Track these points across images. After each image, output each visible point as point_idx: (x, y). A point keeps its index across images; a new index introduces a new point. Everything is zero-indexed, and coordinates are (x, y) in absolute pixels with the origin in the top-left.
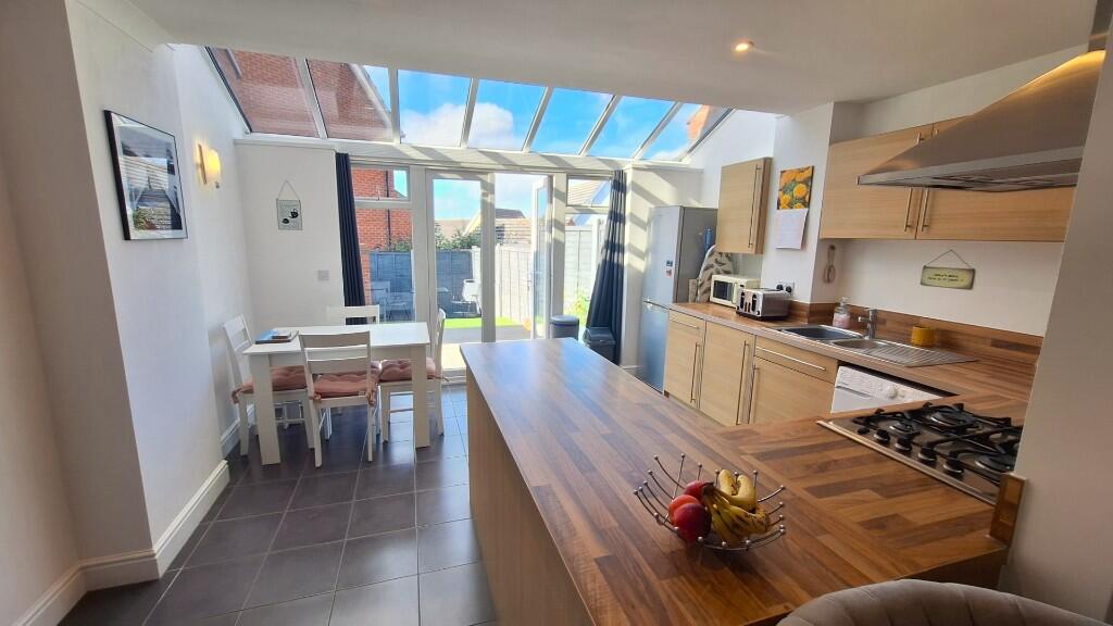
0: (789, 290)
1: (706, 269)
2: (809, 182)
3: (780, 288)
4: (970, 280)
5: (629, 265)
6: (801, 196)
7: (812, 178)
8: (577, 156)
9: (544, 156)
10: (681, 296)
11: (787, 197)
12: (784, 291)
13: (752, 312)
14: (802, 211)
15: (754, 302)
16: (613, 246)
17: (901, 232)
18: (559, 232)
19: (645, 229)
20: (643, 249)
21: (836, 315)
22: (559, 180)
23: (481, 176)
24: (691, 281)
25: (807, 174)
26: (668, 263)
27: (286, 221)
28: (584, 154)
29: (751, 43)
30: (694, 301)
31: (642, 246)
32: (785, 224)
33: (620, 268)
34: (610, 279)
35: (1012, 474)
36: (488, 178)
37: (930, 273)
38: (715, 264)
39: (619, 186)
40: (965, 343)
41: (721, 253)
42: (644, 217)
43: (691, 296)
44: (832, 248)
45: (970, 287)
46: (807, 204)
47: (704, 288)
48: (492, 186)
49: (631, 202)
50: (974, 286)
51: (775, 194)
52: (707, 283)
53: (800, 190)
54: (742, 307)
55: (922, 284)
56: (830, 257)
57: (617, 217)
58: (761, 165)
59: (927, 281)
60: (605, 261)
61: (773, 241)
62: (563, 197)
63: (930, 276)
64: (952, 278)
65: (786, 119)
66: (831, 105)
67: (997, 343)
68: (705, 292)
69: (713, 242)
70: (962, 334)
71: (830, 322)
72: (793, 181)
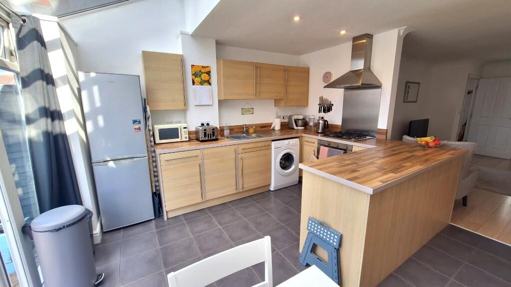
0: (208, 124)
6: (206, 80)
7: (210, 71)
11: (198, 79)
12: (205, 125)
13: (212, 138)
14: (207, 87)
15: (214, 132)
25: (208, 69)
26: (136, 122)
46: (210, 84)
50: (254, 113)
51: (189, 76)
53: (204, 77)
55: (242, 114)
58: (182, 58)
61: (192, 101)
63: (244, 111)
64: (249, 111)
65: (188, 37)
66: (214, 40)
72: (200, 71)
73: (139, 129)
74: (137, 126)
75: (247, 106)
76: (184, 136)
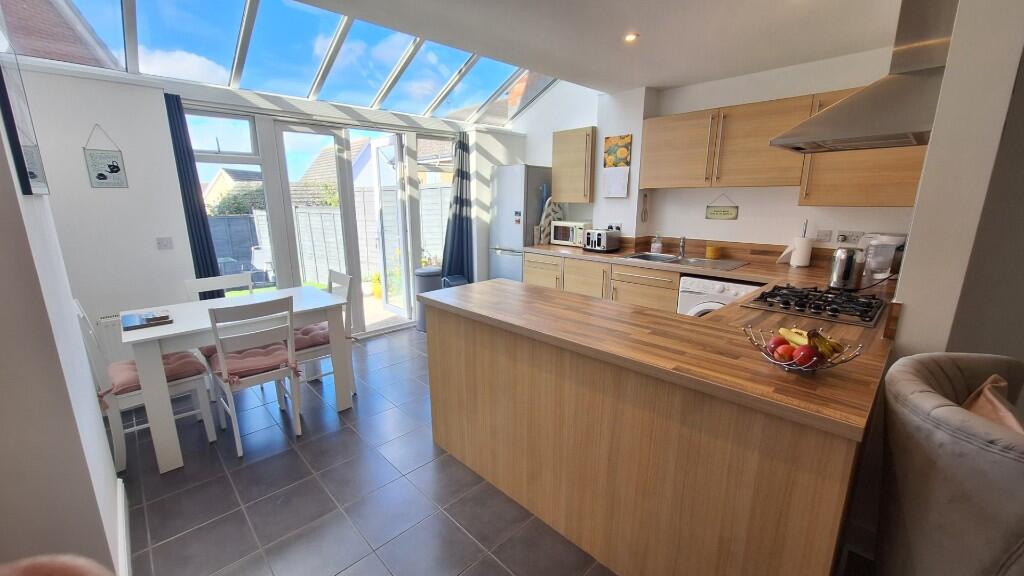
0: (618, 228)
1: (546, 217)
2: (629, 146)
3: (611, 228)
4: (734, 213)
5: (477, 218)
6: (623, 157)
7: (631, 143)
8: (424, 117)
9: (395, 115)
10: (529, 242)
11: (611, 159)
12: (614, 229)
13: (598, 248)
14: (623, 169)
15: (599, 240)
16: (462, 201)
17: (702, 182)
18: (413, 189)
19: (489, 186)
20: (488, 204)
21: (653, 245)
22: (408, 139)
23: (336, 132)
24: (536, 227)
25: (628, 140)
26: (516, 213)
27: (101, 177)
28: (428, 115)
29: (638, 35)
30: (539, 244)
31: (487, 200)
32: (611, 179)
33: (468, 220)
34: (460, 231)
35: (894, 301)
36: (343, 133)
37: (712, 210)
38: (552, 213)
39: (463, 146)
40: (734, 254)
41: (555, 204)
42: (487, 174)
43: (536, 240)
44: (646, 196)
45: (736, 218)
46: (628, 164)
47: (546, 232)
48: (348, 142)
49: (474, 162)
50: (739, 217)
51: (601, 155)
52: (547, 229)
53: (621, 153)
54: (588, 244)
55: (707, 218)
56: (645, 202)
57: (463, 175)
58: (590, 132)
59: (709, 216)
60: (455, 215)
61: (602, 191)
62: (413, 155)
63: (712, 212)
64: (725, 213)
65: (606, 97)
66: (644, 88)
67: (754, 252)
68: (547, 236)
69: (549, 195)
70: (731, 248)
71: (649, 250)
72: (616, 145)
73: (518, 221)
74: (518, 218)
75: (723, 203)
76: (578, 238)
